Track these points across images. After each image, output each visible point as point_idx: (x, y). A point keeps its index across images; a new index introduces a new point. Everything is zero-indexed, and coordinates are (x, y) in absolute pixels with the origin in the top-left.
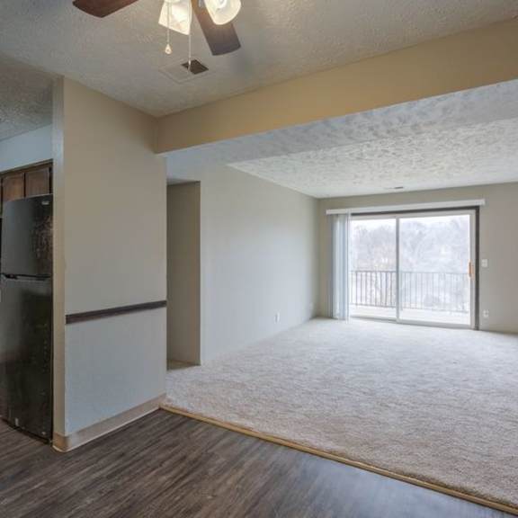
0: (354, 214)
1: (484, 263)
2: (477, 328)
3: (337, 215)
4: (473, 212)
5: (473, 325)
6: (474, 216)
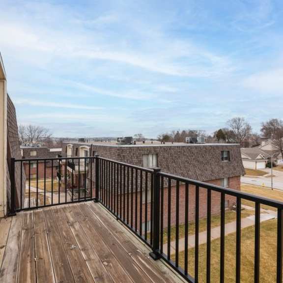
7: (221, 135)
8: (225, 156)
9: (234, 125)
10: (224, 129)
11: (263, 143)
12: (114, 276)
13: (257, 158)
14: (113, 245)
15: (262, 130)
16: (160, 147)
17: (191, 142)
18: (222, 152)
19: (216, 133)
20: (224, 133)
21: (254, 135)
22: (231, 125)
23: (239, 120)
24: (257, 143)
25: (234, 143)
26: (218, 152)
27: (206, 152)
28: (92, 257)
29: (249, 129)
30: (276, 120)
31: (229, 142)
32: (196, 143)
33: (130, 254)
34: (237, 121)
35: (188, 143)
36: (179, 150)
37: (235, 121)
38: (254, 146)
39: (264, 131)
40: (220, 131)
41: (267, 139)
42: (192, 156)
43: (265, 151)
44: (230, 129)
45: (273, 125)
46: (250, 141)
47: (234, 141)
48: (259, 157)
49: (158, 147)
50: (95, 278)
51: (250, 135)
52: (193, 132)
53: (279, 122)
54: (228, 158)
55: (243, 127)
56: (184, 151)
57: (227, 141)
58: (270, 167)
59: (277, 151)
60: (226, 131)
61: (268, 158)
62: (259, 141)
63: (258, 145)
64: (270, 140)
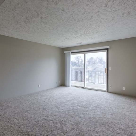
0: (72, 53)
1: (110, 69)
2: (108, 92)
3: (67, 53)
4: (107, 50)
5: (107, 91)
6: (107, 52)
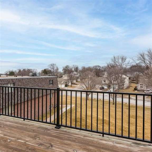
7: (45, 72)
8: (51, 82)
9: (52, 67)
10: (47, 69)
11: (64, 76)
12: (47, 141)
13: (62, 83)
14: (34, 131)
15: (63, 70)
16: (16, 79)
17: (33, 76)
18: (50, 80)
19: (43, 71)
20: (47, 71)
21: (60, 72)
22: (50, 67)
23: (54, 65)
24: (61, 76)
25: (51, 76)
26: (48, 80)
27: (42, 81)
28: (27, 139)
29: (57, 69)
30: (68, 66)
31: (49, 76)
32: (36, 76)
33: (46, 131)
34: (53, 65)
35: (31, 76)
36: (28, 80)
37: (52, 65)
38: (60, 77)
39: (64, 70)
40: (45, 70)
41: (65, 74)
42: (35, 83)
43: (65, 79)
44: (50, 69)
45: (67, 68)
46: (58, 75)
47: (51, 75)
48: (62, 82)
49: (15, 79)
50: (39, 146)
51: (58, 72)
52: (29, 70)
53: (69, 67)
54: (52, 84)
55: (55, 69)
56: (31, 81)
57: (48, 75)
58: (67, 87)
59: (69, 79)
60: (48, 70)
61: (66, 83)
62: (62, 75)
63: (62, 77)
64: (66, 75)
